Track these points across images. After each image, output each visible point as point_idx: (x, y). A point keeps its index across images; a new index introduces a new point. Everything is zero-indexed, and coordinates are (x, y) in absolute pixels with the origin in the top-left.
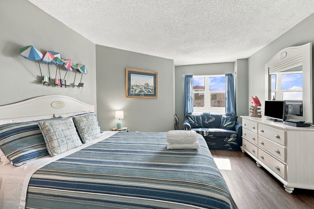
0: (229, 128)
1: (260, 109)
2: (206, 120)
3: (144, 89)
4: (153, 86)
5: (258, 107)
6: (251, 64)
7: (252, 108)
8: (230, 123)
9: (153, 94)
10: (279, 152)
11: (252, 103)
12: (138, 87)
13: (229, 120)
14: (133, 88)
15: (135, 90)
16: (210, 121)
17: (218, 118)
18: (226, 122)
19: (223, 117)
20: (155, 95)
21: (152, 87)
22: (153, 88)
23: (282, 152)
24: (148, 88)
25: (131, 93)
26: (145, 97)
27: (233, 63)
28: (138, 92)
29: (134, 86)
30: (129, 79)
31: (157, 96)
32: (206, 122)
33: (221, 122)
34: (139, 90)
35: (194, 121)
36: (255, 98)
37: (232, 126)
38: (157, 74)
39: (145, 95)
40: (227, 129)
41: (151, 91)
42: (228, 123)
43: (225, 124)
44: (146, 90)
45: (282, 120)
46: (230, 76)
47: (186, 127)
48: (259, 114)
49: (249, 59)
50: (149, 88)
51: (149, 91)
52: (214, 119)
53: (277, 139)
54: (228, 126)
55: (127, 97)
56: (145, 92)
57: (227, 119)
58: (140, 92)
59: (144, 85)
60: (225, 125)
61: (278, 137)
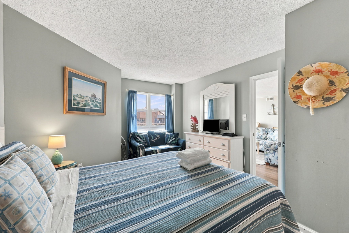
0: (173, 144)
1: (197, 126)
2: (152, 139)
3: (90, 102)
4: (101, 98)
5: (196, 124)
6: (186, 89)
7: (192, 125)
8: (174, 139)
9: (101, 109)
10: (224, 156)
11: (192, 121)
12: (83, 98)
13: (173, 137)
14: (75, 100)
15: (79, 103)
16: (156, 139)
17: (162, 135)
18: (170, 139)
19: (167, 134)
20: (103, 111)
21: (100, 100)
22: (101, 102)
23: (227, 155)
24: (95, 101)
25: (72, 106)
26: (91, 113)
27: (170, 86)
28: (82, 106)
29: (77, 96)
30: (70, 86)
31: (106, 113)
32: (153, 141)
33: (165, 139)
34: (84, 103)
35: (144, 140)
36: (194, 117)
37: (175, 141)
38: (106, 83)
39: (92, 111)
40: (171, 145)
41: (98, 105)
42: (173, 140)
43: (170, 140)
44: (92, 104)
45: (219, 133)
46: (169, 97)
47: (140, 148)
48: (197, 130)
49: (184, 85)
50: (97, 101)
51: (96, 106)
52: (159, 137)
53: (223, 146)
54: (172, 142)
55: (67, 112)
56: (92, 106)
57: (171, 136)
58: (85, 107)
59: (90, 97)
60: (169, 142)
61: (224, 145)
